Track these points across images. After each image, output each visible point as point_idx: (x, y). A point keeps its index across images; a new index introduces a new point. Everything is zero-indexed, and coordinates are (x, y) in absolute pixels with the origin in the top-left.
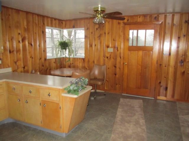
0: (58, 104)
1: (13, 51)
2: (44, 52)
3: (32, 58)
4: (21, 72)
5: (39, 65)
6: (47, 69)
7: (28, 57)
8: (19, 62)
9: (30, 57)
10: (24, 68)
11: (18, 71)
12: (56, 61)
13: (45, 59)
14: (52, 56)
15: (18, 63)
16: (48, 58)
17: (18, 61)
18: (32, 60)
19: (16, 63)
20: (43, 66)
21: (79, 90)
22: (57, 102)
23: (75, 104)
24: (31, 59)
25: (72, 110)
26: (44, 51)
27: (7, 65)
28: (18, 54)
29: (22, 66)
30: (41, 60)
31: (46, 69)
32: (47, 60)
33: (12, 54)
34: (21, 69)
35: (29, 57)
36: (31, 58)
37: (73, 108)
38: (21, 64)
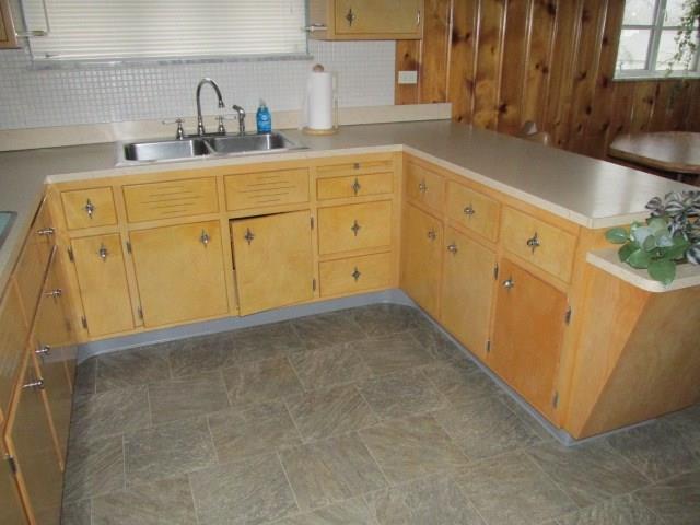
0: (561, 297)
1: (468, 36)
2: (608, 47)
3: (545, 71)
4: (489, 126)
5: (568, 106)
6: (605, 127)
7: (528, 63)
8: (486, 81)
9: (537, 66)
10: (503, 109)
11: (476, 119)
12: (658, 93)
13: (606, 81)
14: (647, 68)
15: (478, 90)
16: (617, 76)
17: (480, 76)
18: (543, 79)
19: (471, 85)
20: (589, 110)
21: (691, 259)
22: (561, 286)
23: (640, 321)
24: (538, 74)
25: (622, 346)
26: (605, 41)
27: (437, 92)
28: (487, 48)
29: (497, 100)
30: (582, 84)
31: (601, 128)
32: (614, 82)
33: (461, 46)
34: (487, 114)
35: (533, 67)
36: (541, 68)
37: (626, 335)
38: (491, 90)
